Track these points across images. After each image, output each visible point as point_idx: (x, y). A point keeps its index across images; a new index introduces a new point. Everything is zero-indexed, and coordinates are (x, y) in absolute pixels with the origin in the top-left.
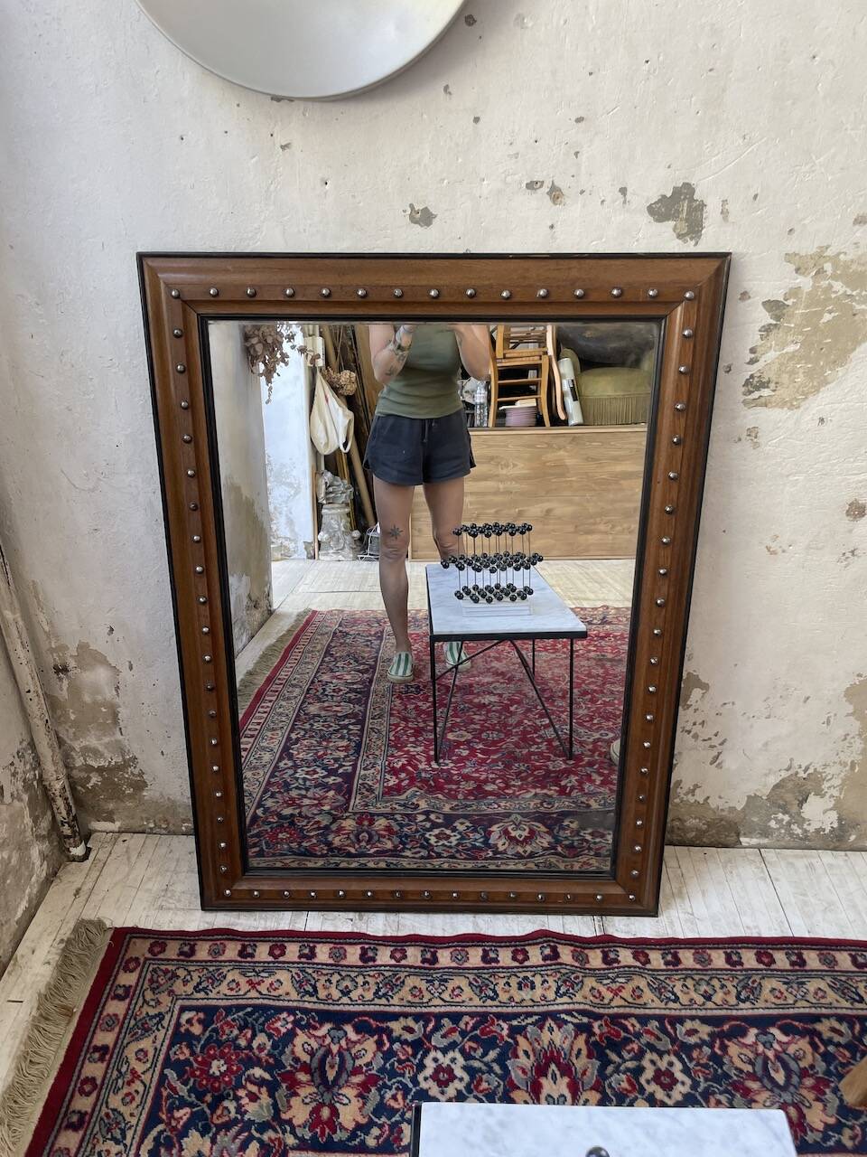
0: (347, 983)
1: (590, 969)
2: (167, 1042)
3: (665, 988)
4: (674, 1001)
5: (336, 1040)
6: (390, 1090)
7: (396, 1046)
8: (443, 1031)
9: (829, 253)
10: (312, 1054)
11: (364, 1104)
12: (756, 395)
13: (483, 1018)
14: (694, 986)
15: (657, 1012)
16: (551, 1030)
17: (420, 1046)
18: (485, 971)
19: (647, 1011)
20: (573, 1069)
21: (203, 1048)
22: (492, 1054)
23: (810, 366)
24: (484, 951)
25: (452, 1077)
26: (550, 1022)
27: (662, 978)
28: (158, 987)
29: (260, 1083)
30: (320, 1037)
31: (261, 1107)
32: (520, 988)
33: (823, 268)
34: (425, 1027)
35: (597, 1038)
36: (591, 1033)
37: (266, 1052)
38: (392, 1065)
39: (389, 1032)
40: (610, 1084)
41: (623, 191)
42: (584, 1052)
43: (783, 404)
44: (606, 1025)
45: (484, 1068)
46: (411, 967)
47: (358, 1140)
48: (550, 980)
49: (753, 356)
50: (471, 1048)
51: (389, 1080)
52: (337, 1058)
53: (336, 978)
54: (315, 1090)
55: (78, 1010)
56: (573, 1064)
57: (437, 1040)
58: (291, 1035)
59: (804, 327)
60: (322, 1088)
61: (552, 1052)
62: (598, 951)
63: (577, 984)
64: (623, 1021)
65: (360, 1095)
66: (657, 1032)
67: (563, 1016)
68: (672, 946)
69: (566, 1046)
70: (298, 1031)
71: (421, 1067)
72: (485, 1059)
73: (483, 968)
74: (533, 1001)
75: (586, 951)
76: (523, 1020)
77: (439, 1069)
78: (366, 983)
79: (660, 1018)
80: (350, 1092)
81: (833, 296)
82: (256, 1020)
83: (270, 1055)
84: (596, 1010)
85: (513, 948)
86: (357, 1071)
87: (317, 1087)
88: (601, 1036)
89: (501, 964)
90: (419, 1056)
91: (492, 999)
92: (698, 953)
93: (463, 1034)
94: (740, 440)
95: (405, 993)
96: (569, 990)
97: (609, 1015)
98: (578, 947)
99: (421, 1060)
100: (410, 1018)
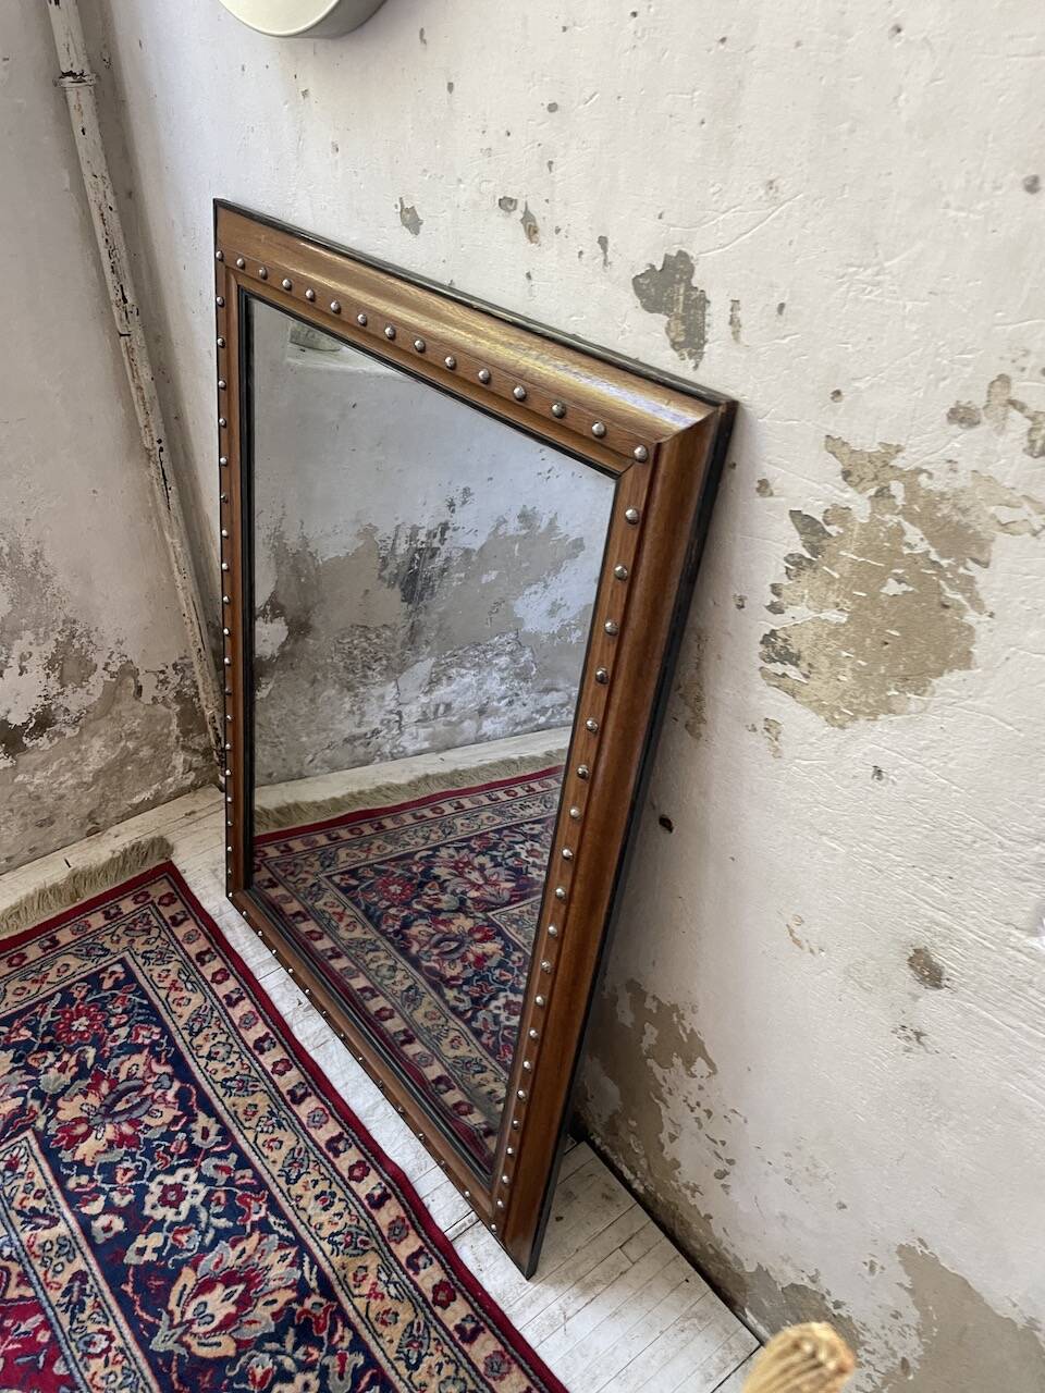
0: (222, 1051)
1: (390, 1250)
2: (83, 975)
3: (421, 1345)
4: (409, 1367)
5: (159, 1085)
6: (133, 1162)
7: (182, 1136)
8: (222, 1163)
9: (898, 462)
10: (129, 1077)
11: (105, 1152)
12: (778, 668)
13: (260, 1186)
14: (448, 1378)
15: (379, 1355)
16: (283, 1259)
17: (193, 1154)
18: (317, 1152)
19: (372, 1344)
20: (249, 1309)
21: (95, 1000)
22: (222, 1223)
23: (863, 663)
24: (341, 1134)
25: (175, 1205)
26: (293, 1251)
27: (434, 1334)
28: (132, 930)
29: (81, 1063)
30: (151, 1071)
31: (57, 1079)
32: (317, 1197)
33: (888, 488)
34: (218, 1144)
35: (299, 1309)
36: (299, 1300)
37: (113, 1044)
38: (159, 1146)
39: (193, 1118)
40: (252, 1357)
41: (603, 242)
42: (276, 1307)
43: (819, 707)
44: (326, 1311)
45: (203, 1225)
46: (275, 1087)
47: (68, 1172)
48: (346, 1217)
49: (776, 599)
50: (219, 1199)
51: (141, 1155)
52: (139, 1099)
53: (222, 1038)
54: (98, 1106)
55: (79, 902)
56: (255, 1306)
57: (208, 1166)
58: (139, 1049)
59: (855, 587)
60: (103, 1110)
61: (258, 1276)
62: (420, 1243)
63: (356, 1248)
64: (340, 1324)
65: (110, 1143)
66: (349, 1369)
67: (307, 1259)
68: (490, 1321)
69: (272, 1285)
70: (146, 1052)
71: (171, 1171)
72: (213, 1220)
73: (319, 1148)
74: (309, 1220)
75: (412, 1232)
76: (279, 1225)
77: (177, 1187)
78: (233, 1064)
79: (371, 1361)
80: (110, 1132)
81: (906, 551)
82: (139, 1015)
83: (111, 1048)
84: (338, 1289)
85: (363, 1159)
86: (134, 1123)
87: (101, 1106)
88: (306, 1312)
89: (336, 1161)
90: (181, 1162)
91: (288, 1182)
92: (503, 1356)
93: (230, 1182)
94: (755, 730)
95: (243, 1102)
96: (341, 1244)
97: (340, 1305)
98: (410, 1219)
99: (179, 1166)
100: (219, 1126)
